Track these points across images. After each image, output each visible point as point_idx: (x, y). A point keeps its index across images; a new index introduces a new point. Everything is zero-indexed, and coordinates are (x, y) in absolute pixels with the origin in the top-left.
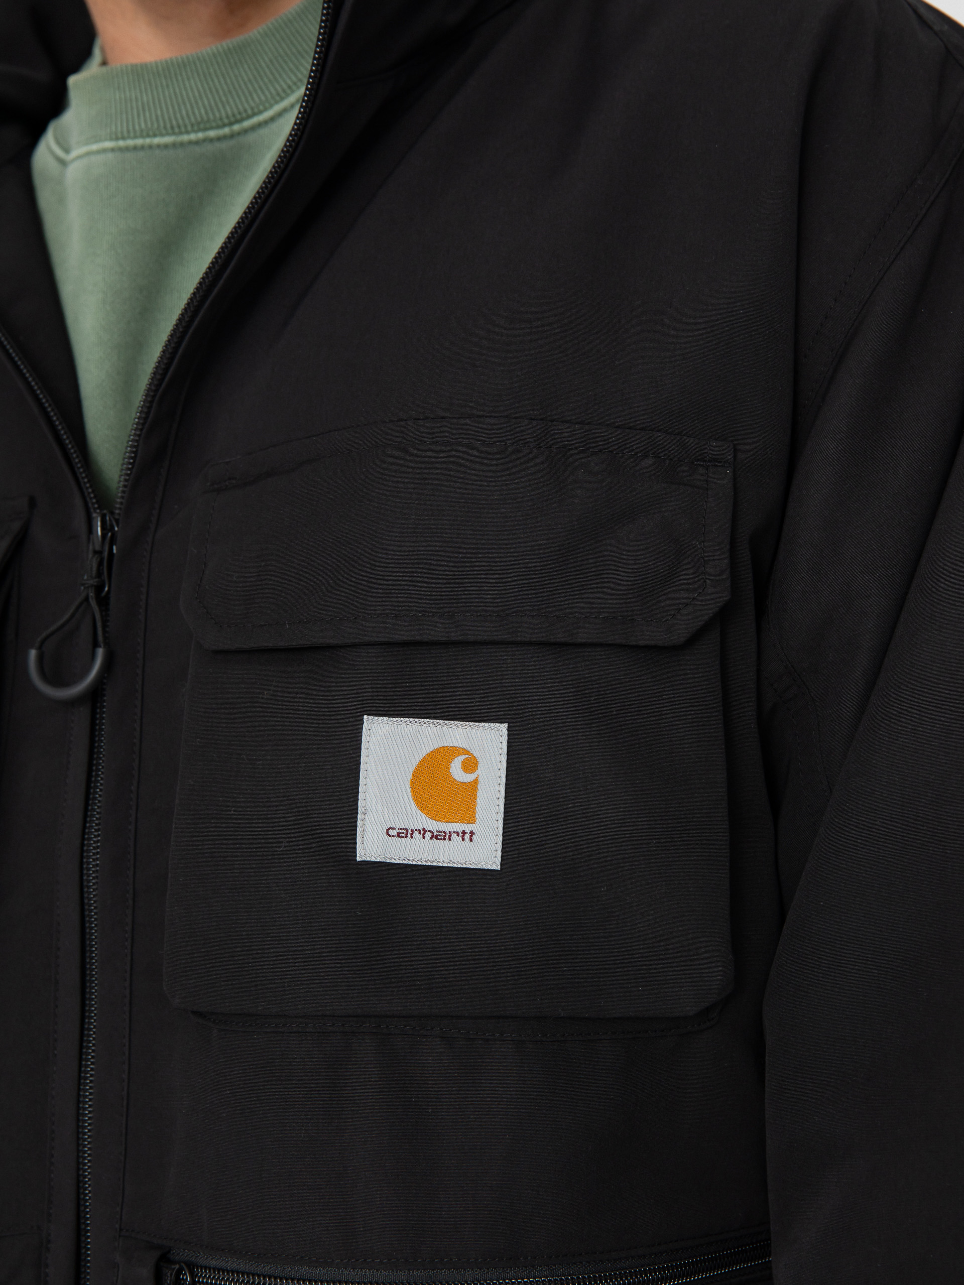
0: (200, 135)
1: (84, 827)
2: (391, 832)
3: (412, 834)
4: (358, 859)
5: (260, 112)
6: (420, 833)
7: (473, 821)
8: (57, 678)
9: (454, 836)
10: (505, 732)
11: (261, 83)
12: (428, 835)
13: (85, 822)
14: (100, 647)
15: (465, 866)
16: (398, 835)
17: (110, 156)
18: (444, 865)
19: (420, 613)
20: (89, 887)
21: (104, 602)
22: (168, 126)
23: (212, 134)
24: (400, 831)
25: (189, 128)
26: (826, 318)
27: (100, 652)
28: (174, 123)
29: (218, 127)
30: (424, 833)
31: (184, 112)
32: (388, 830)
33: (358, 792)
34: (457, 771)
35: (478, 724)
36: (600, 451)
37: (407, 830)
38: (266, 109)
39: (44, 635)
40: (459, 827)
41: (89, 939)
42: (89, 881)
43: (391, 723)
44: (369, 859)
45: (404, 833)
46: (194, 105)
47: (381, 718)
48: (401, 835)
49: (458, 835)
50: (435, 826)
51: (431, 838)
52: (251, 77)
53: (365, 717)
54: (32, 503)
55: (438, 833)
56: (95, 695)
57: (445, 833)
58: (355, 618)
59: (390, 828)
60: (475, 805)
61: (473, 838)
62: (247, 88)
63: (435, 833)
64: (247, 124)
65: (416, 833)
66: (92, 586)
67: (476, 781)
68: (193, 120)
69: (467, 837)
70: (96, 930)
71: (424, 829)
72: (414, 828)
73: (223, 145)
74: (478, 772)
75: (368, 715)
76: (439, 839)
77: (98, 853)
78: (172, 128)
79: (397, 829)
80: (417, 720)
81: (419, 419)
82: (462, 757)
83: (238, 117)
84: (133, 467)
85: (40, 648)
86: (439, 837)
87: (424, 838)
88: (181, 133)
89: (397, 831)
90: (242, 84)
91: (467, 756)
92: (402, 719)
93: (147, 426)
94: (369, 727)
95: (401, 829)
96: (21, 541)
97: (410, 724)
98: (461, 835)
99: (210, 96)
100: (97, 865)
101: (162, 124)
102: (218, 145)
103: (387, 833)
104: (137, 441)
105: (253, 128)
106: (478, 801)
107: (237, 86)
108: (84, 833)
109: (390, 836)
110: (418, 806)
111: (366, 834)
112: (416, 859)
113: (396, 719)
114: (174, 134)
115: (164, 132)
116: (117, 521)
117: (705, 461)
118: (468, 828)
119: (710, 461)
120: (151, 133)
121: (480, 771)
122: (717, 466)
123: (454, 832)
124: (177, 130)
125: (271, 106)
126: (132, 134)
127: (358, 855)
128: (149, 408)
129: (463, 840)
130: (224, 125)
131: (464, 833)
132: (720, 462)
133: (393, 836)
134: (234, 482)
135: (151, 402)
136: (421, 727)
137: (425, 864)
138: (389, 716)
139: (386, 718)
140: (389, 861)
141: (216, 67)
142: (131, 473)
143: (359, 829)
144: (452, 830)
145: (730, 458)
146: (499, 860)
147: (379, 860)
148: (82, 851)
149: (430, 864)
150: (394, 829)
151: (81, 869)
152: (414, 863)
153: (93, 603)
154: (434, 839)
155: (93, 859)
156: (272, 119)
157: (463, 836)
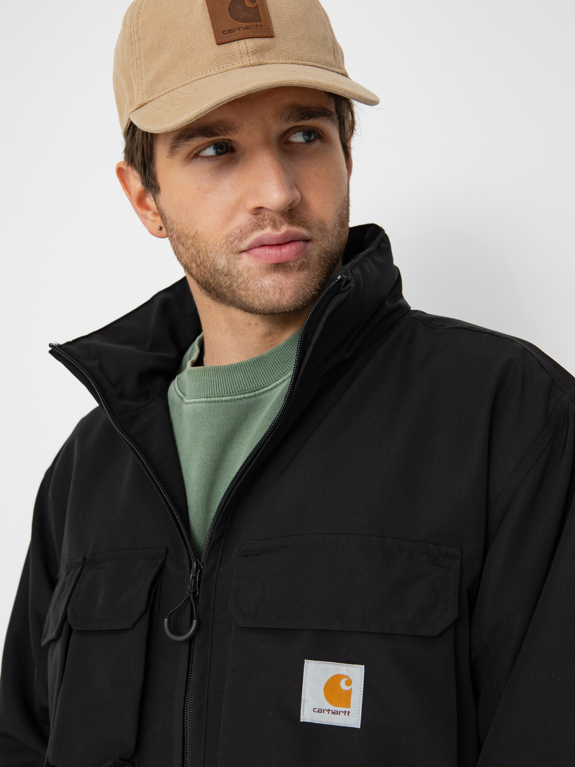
0: (242, 396)
1: (185, 696)
2: (315, 710)
3: (324, 711)
4: (301, 721)
5: (267, 386)
6: (327, 711)
7: (349, 707)
8: (176, 631)
9: (341, 713)
10: (363, 669)
11: (268, 374)
12: (330, 712)
13: (186, 693)
14: (195, 619)
15: (346, 726)
16: (318, 711)
17: (204, 404)
18: (337, 725)
19: (329, 618)
20: (187, 722)
21: (196, 599)
22: (229, 392)
23: (246, 395)
24: (319, 710)
25: (237, 393)
26: (499, 495)
27: (195, 622)
28: (231, 391)
29: (249, 393)
30: (329, 711)
31: (235, 386)
32: (314, 709)
33: (301, 692)
34: (343, 685)
35: (352, 665)
36: (405, 551)
37: (322, 710)
38: (269, 385)
39: (171, 612)
40: (343, 709)
41: (186, 744)
42: (187, 720)
43: (316, 663)
44: (305, 721)
45: (320, 711)
46: (239, 383)
47: (312, 661)
48: (319, 711)
49: (343, 713)
50: (334, 708)
51: (332, 713)
52: (263, 371)
53: (305, 660)
54: (167, 551)
55: (335, 712)
56: (191, 640)
57: (338, 711)
58: (302, 618)
59: (315, 709)
60: (350, 700)
61: (349, 714)
62: (262, 376)
63: (333, 712)
64: (261, 391)
65: (325, 711)
66: (192, 592)
67: (351, 690)
68: (239, 390)
69: (347, 713)
70: (189, 741)
71: (329, 710)
72: (325, 709)
73: (251, 400)
74: (352, 686)
75: (307, 659)
76: (335, 714)
77: (191, 708)
78: (230, 393)
79: (318, 709)
80: (327, 662)
81: (331, 534)
82: (345, 679)
83: (258, 388)
84: (209, 544)
85: (168, 618)
86: (335, 713)
87: (329, 713)
88: (234, 395)
89: (317, 710)
90: (259, 374)
91: (347, 679)
92: (321, 661)
93: (217, 525)
94: (307, 665)
95: (319, 709)
96: (162, 568)
97: (324, 664)
98: (344, 713)
99: (246, 380)
100: (191, 713)
101: (226, 392)
102: (249, 400)
103: (314, 711)
104: (212, 531)
105: (264, 393)
106: (352, 698)
107: (257, 375)
108: (185, 698)
109: (314, 712)
110: (327, 699)
111: (305, 711)
112: (325, 722)
113: (318, 661)
114: (231, 396)
115: (227, 395)
116: (202, 564)
117: (449, 556)
118: (347, 710)
119: (451, 556)
120: (221, 395)
121: (353, 686)
122: (454, 558)
123: (341, 711)
124: (232, 394)
125: (272, 384)
126: (213, 396)
127: (301, 719)
128: (218, 518)
129: (345, 715)
130: (252, 392)
131: (345, 712)
132: (455, 557)
133: (316, 712)
134: (252, 552)
135: (219, 516)
136: (328, 665)
137: (329, 724)
138: (315, 660)
139: (314, 661)
140: (314, 722)
141: (249, 368)
142: (208, 547)
143: (302, 708)
144: (340, 710)
145: (459, 555)
146: (360, 724)
147: (309, 721)
148: (184, 706)
149: (331, 724)
150: (316, 709)
151: (184, 714)
152: (324, 723)
153: (192, 600)
154: (333, 714)
155: (189, 710)
156: (272, 389)
157: (345, 713)
